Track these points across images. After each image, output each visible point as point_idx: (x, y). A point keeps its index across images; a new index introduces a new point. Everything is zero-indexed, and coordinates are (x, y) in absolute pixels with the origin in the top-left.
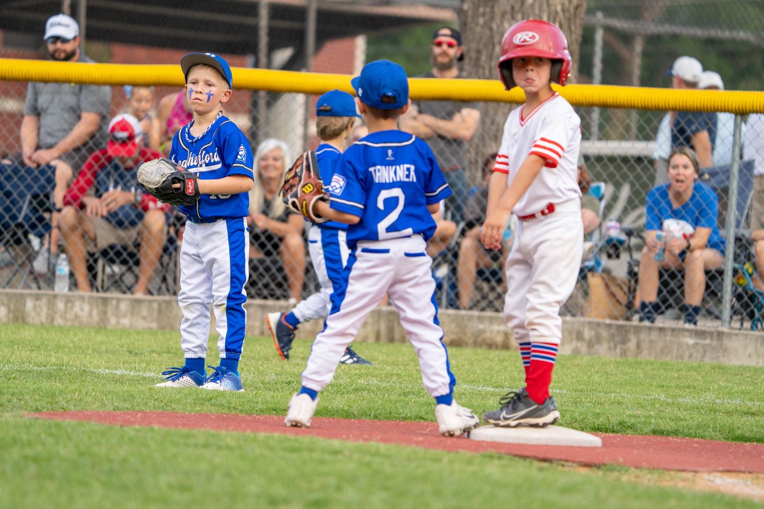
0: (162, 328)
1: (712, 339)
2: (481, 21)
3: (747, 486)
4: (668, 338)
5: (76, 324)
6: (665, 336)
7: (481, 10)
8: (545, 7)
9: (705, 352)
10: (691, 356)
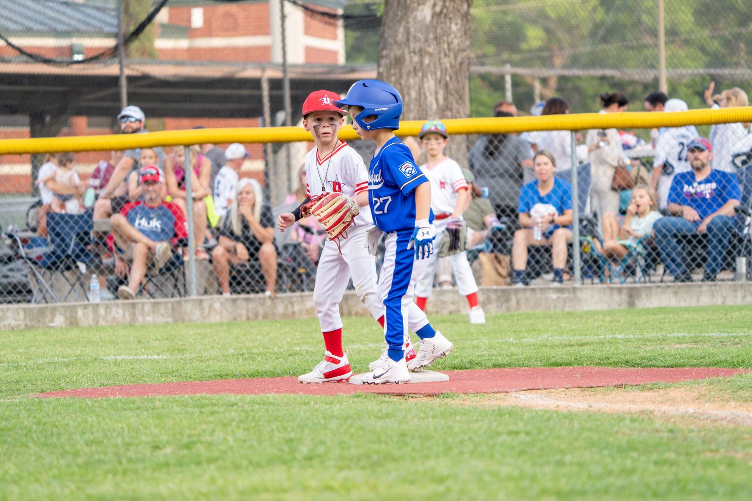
0: (176, 321)
1: (569, 293)
2: (393, 79)
3: (542, 399)
5: (114, 324)
7: (393, 71)
8: (438, 65)
9: (565, 303)
10: (555, 307)
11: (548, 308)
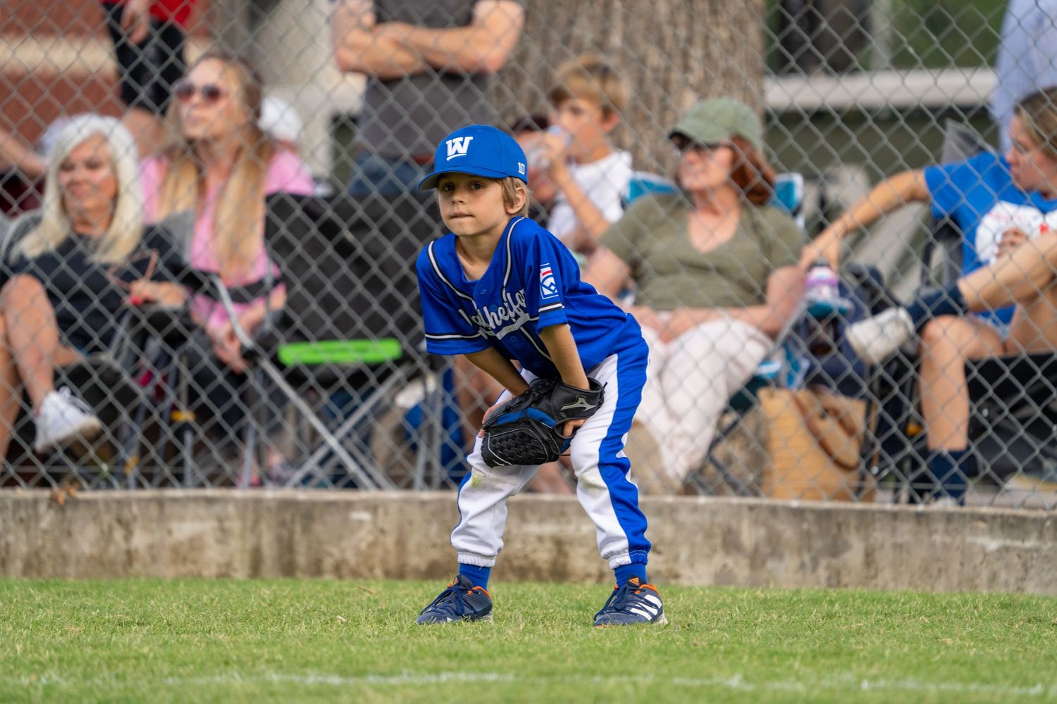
1: (1041, 535)
4: (937, 538)
6: (931, 533)
9: (1026, 569)
10: (993, 578)
11: (970, 582)
